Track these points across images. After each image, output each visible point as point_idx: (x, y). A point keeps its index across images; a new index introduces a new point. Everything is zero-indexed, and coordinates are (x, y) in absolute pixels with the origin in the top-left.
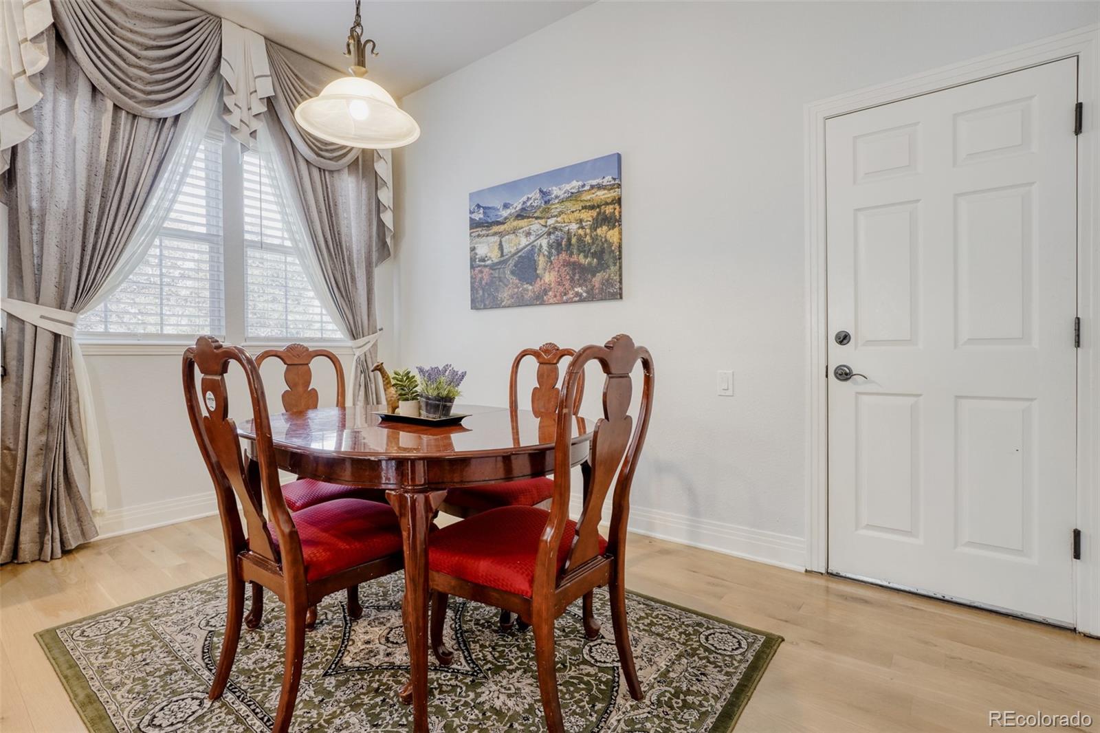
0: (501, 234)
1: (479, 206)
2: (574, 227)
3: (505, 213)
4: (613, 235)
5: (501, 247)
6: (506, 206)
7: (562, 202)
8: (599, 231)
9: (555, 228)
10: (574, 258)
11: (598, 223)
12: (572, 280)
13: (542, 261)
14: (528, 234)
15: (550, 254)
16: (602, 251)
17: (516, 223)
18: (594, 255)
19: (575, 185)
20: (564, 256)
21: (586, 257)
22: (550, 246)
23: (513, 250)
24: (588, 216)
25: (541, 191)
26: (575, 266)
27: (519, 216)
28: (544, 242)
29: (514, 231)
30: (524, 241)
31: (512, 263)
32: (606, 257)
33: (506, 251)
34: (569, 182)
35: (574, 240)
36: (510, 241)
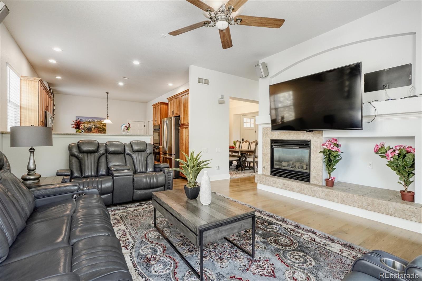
0: (84, 124)
1: (79, 119)
2: (99, 125)
3: (85, 121)
4: (105, 127)
5: (84, 126)
6: (85, 120)
7: (97, 122)
8: (103, 127)
9: (95, 125)
10: (99, 129)
11: (103, 126)
12: (98, 132)
13: (93, 129)
14: (90, 125)
15: (94, 128)
16: (104, 129)
17: (88, 123)
18: (102, 129)
19: (99, 120)
20: (97, 129)
21: (101, 129)
22: (95, 127)
23: (87, 126)
24: (101, 125)
25: (93, 120)
26: (99, 130)
27: (88, 122)
28: (93, 127)
29: (87, 124)
30: (89, 126)
31: (86, 128)
32: (104, 130)
33: (85, 126)
34: (98, 119)
35: (99, 127)
36: (86, 125)
